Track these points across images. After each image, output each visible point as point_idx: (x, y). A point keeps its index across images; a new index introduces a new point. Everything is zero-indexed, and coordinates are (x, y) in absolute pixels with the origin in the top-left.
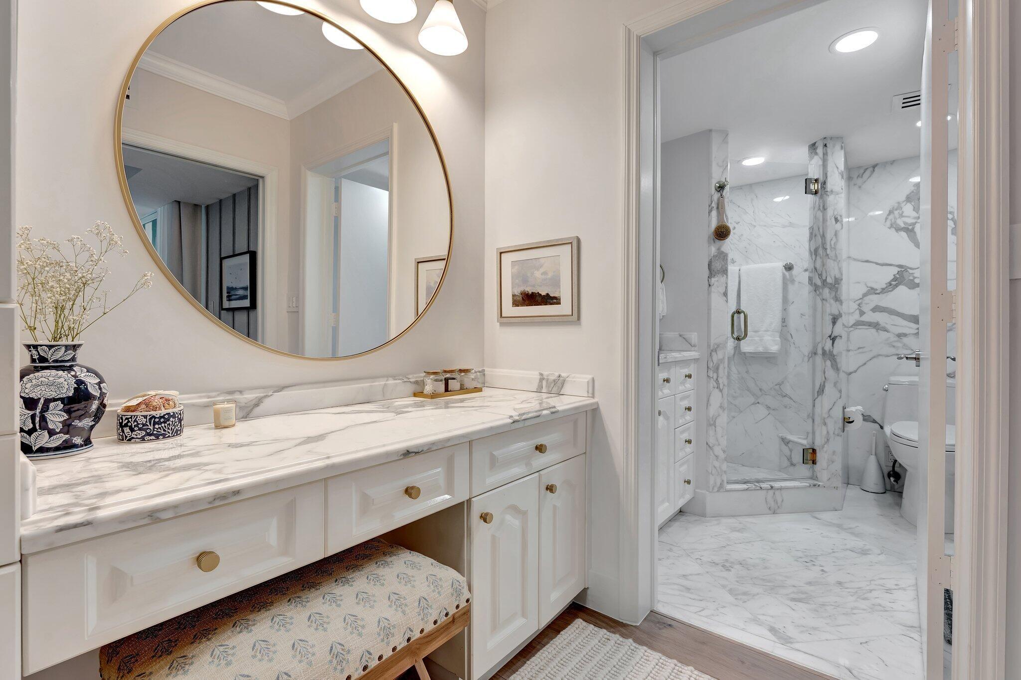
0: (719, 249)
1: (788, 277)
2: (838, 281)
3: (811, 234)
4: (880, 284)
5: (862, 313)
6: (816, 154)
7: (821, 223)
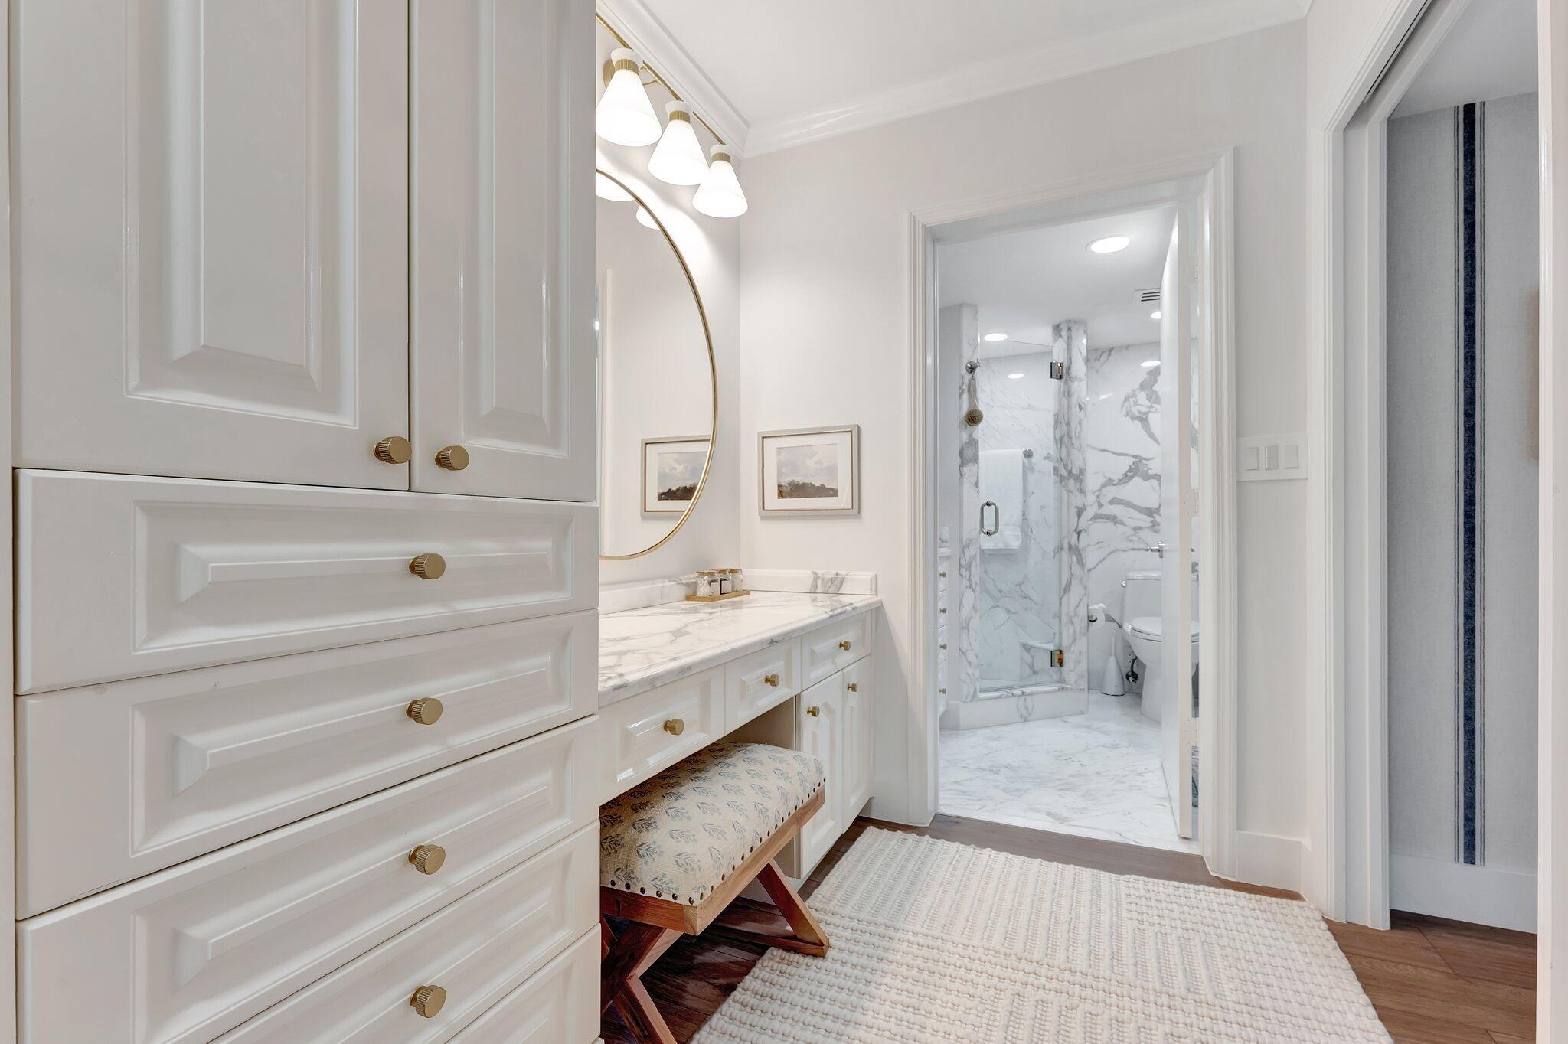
0: (970, 436)
1: (1027, 465)
2: (1082, 472)
3: (1056, 421)
4: (1117, 476)
5: (1100, 505)
6: (1061, 336)
7: (1066, 411)
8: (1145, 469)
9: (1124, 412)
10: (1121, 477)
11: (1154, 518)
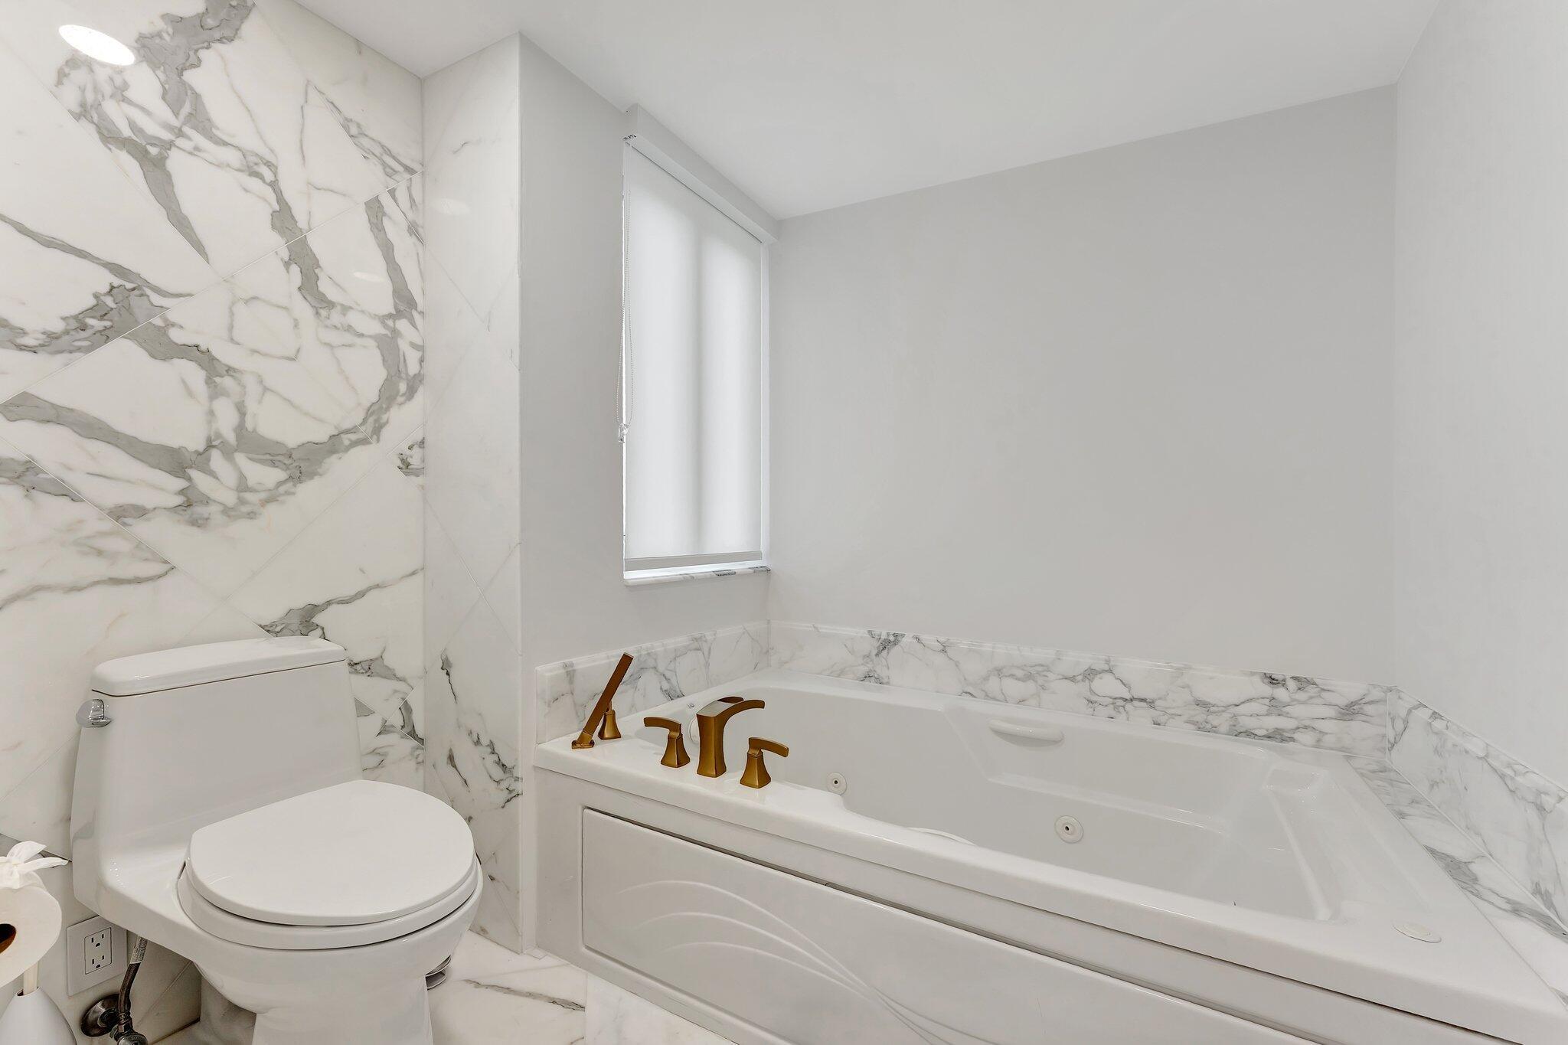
8: (158, 321)
9: (70, 96)
10: (58, 326)
11: (189, 479)
